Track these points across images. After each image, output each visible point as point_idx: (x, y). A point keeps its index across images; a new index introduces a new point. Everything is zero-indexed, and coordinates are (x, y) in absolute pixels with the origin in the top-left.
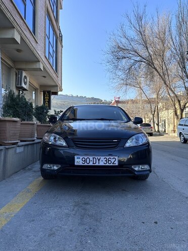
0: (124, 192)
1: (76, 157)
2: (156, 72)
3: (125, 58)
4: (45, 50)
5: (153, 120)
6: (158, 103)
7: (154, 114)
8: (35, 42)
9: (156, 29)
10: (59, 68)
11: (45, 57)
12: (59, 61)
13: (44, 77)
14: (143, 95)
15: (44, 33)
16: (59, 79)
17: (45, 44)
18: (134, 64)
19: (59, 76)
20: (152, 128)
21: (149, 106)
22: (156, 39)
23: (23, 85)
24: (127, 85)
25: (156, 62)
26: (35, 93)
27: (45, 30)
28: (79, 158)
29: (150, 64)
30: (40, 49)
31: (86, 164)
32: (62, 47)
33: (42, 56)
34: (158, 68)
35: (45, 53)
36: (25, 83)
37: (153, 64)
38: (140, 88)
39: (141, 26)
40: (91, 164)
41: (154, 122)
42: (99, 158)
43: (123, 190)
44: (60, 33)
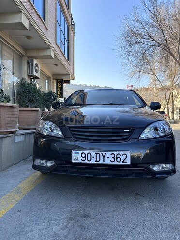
0: (138, 197)
1: (73, 152)
2: (171, 57)
3: (138, 43)
4: (56, 37)
5: (168, 107)
6: (173, 90)
7: (169, 101)
8: (45, 28)
9: (172, 11)
10: (71, 56)
11: (56, 44)
12: (71, 49)
13: (56, 65)
14: (157, 82)
15: (54, 20)
16: (71, 67)
17: (56, 31)
18: (148, 49)
19: (71, 64)
20: (166, 115)
21: (163, 93)
22: (172, 22)
23: (35, 73)
24: (140, 71)
25: (172, 47)
26: (48, 82)
27: (56, 16)
28: (78, 153)
29: (165, 48)
30: (50, 35)
31: (86, 161)
32: (74, 35)
33: (53, 44)
34: (173, 53)
35: (56, 40)
36: (37, 71)
37: (169, 48)
38: (154, 74)
39: (155, 8)
40: (93, 161)
41: (168, 110)
42: (104, 153)
43: (137, 194)
44: (72, 21)
